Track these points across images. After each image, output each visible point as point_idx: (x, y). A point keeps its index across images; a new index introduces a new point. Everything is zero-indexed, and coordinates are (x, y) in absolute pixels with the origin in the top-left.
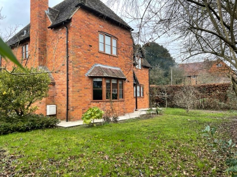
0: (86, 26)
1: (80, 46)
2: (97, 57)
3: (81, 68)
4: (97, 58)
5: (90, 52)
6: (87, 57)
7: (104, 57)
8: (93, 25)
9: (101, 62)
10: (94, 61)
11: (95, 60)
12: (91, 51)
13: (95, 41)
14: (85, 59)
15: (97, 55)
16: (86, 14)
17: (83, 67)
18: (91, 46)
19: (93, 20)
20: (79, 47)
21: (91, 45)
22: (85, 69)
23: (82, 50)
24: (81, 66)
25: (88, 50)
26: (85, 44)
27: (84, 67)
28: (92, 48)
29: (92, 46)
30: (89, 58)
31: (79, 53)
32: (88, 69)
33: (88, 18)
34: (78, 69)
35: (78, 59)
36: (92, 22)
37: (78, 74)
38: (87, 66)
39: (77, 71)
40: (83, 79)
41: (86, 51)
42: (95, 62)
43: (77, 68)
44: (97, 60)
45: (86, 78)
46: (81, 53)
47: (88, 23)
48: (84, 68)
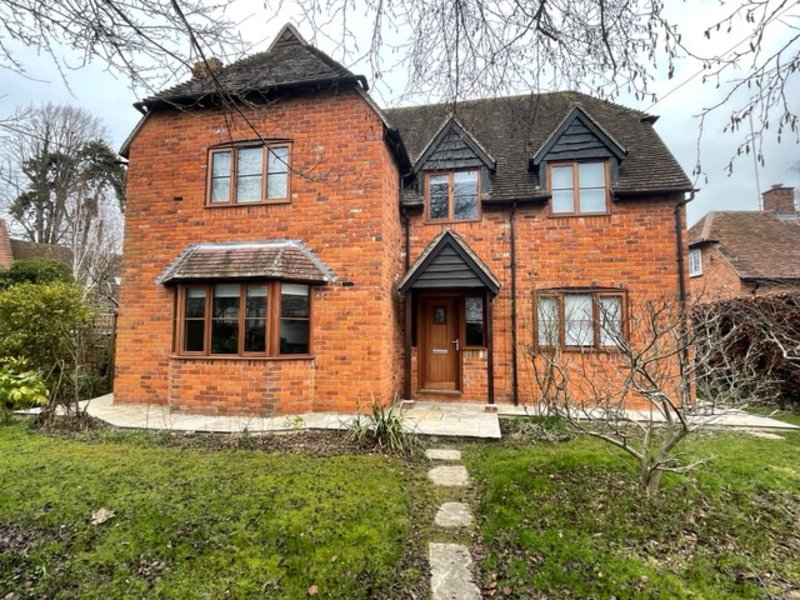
0: (169, 149)
1: (145, 210)
2: (198, 224)
3: (144, 265)
4: (199, 227)
5: (176, 215)
6: (166, 233)
7: (224, 217)
8: (190, 138)
9: (212, 236)
10: (186, 237)
11: (189, 234)
12: (179, 211)
13: (194, 181)
14: (158, 239)
15: (198, 219)
16: (170, 120)
17: (151, 262)
18: (180, 199)
19: (191, 126)
20: (143, 213)
21: (179, 195)
22: (155, 267)
23: (151, 217)
24: (145, 262)
25: (170, 213)
26: (161, 199)
27: (156, 261)
28: (181, 202)
29: (184, 198)
30: (172, 233)
31: (141, 227)
32: (166, 263)
33: (174, 128)
34: (135, 270)
35: (138, 244)
36: (189, 132)
37: (135, 283)
38: (162, 256)
39: (133, 276)
40: (148, 294)
41: (163, 217)
42: (190, 239)
43: (133, 267)
44: (199, 232)
45: (157, 291)
46: (148, 226)
47: (175, 140)
48: (152, 265)
